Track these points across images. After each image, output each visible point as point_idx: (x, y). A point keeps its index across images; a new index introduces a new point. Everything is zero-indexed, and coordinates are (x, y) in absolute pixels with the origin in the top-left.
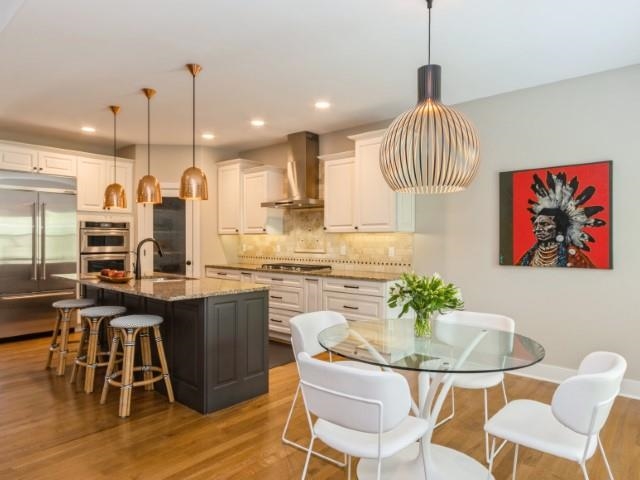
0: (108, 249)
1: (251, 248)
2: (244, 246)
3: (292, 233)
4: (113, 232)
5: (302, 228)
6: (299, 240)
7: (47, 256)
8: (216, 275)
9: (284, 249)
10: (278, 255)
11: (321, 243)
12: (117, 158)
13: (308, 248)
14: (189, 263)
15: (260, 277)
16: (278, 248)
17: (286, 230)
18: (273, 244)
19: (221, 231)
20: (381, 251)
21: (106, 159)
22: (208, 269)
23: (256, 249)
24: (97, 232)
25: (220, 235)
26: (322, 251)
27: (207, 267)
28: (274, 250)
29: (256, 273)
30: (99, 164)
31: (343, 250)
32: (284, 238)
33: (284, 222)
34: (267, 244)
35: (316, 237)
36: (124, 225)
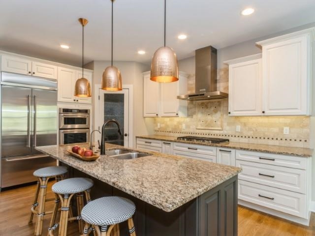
0: (77, 126)
1: (163, 125)
2: (159, 124)
3: (194, 116)
4: (80, 115)
5: (202, 113)
6: (200, 120)
7: (37, 129)
8: (144, 143)
9: (188, 126)
10: (183, 131)
11: (219, 123)
12: (84, 69)
13: (207, 126)
14: (126, 135)
15: (177, 146)
16: (184, 126)
17: (190, 115)
18: (180, 123)
19: (145, 115)
20: (276, 130)
21: (76, 69)
22: (138, 139)
23: (167, 126)
24: (70, 115)
25: (145, 117)
26: (220, 129)
27: (137, 137)
28: (180, 127)
29: (175, 143)
30: (72, 72)
31: (239, 128)
32: (188, 119)
33: (188, 109)
34: (175, 123)
35: (214, 119)
36: (86, 111)
